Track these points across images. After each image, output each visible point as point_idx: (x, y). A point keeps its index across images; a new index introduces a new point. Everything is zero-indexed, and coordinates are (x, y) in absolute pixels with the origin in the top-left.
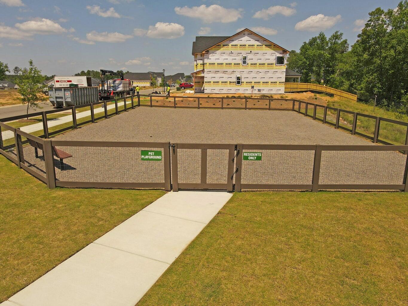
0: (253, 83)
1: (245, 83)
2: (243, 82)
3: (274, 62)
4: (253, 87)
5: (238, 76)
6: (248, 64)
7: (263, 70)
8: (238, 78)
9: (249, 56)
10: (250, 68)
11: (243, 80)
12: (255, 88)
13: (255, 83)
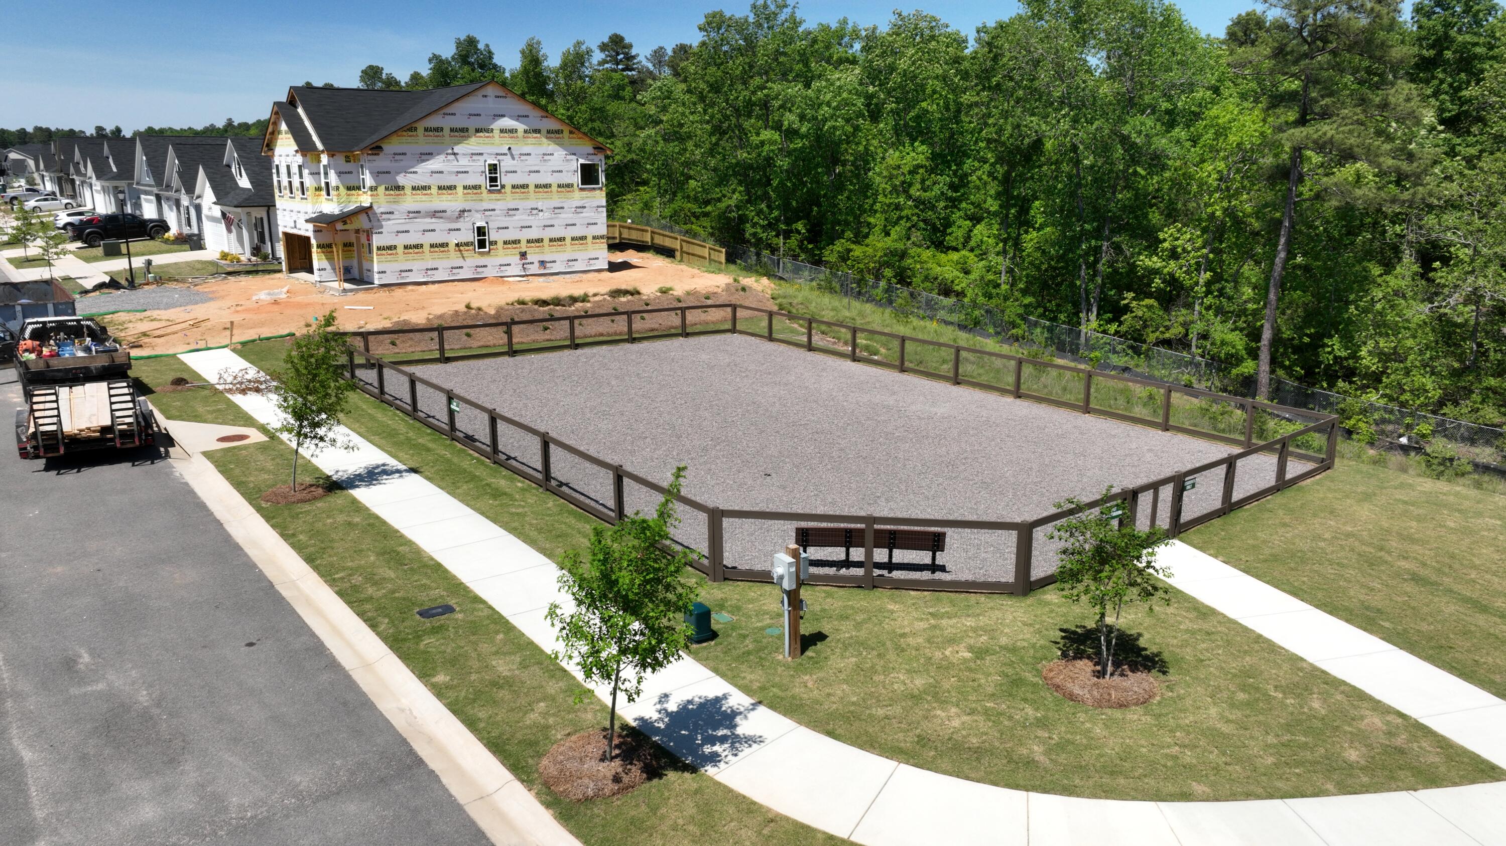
0: (524, 243)
1: (500, 244)
2: (496, 243)
3: (576, 179)
4: (523, 255)
5: (479, 224)
6: (503, 187)
7: (546, 202)
8: (481, 231)
9: (506, 164)
10: (509, 200)
11: (493, 235)
12: (530, 258)
13: (528, 241)
